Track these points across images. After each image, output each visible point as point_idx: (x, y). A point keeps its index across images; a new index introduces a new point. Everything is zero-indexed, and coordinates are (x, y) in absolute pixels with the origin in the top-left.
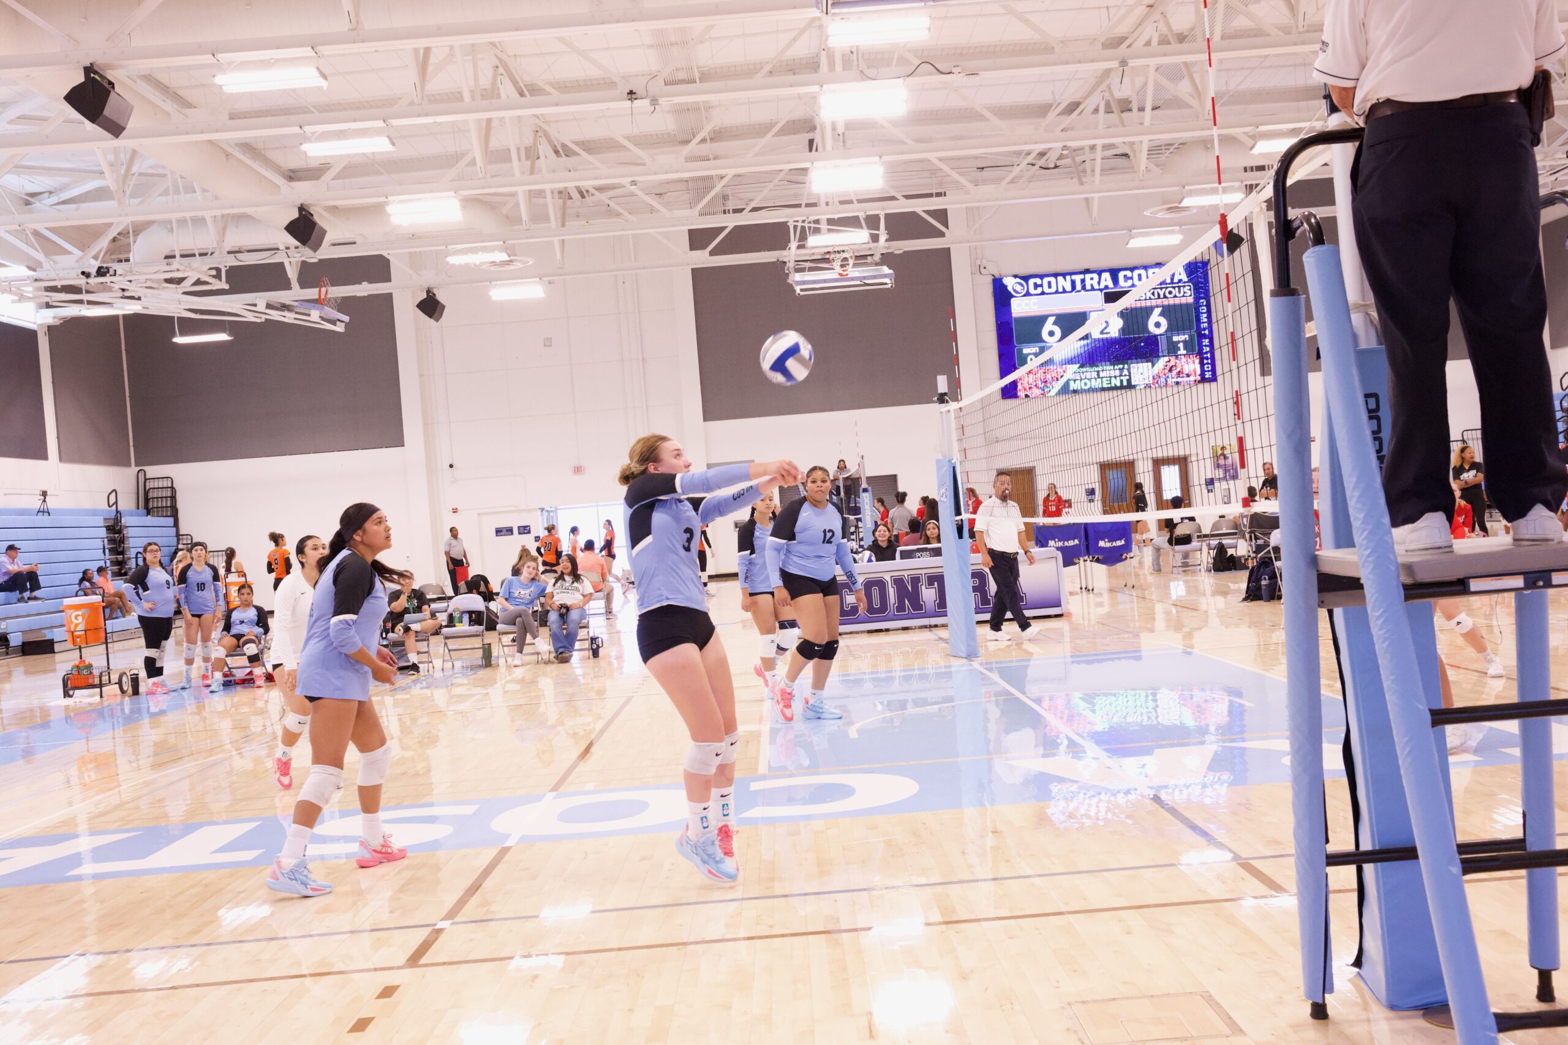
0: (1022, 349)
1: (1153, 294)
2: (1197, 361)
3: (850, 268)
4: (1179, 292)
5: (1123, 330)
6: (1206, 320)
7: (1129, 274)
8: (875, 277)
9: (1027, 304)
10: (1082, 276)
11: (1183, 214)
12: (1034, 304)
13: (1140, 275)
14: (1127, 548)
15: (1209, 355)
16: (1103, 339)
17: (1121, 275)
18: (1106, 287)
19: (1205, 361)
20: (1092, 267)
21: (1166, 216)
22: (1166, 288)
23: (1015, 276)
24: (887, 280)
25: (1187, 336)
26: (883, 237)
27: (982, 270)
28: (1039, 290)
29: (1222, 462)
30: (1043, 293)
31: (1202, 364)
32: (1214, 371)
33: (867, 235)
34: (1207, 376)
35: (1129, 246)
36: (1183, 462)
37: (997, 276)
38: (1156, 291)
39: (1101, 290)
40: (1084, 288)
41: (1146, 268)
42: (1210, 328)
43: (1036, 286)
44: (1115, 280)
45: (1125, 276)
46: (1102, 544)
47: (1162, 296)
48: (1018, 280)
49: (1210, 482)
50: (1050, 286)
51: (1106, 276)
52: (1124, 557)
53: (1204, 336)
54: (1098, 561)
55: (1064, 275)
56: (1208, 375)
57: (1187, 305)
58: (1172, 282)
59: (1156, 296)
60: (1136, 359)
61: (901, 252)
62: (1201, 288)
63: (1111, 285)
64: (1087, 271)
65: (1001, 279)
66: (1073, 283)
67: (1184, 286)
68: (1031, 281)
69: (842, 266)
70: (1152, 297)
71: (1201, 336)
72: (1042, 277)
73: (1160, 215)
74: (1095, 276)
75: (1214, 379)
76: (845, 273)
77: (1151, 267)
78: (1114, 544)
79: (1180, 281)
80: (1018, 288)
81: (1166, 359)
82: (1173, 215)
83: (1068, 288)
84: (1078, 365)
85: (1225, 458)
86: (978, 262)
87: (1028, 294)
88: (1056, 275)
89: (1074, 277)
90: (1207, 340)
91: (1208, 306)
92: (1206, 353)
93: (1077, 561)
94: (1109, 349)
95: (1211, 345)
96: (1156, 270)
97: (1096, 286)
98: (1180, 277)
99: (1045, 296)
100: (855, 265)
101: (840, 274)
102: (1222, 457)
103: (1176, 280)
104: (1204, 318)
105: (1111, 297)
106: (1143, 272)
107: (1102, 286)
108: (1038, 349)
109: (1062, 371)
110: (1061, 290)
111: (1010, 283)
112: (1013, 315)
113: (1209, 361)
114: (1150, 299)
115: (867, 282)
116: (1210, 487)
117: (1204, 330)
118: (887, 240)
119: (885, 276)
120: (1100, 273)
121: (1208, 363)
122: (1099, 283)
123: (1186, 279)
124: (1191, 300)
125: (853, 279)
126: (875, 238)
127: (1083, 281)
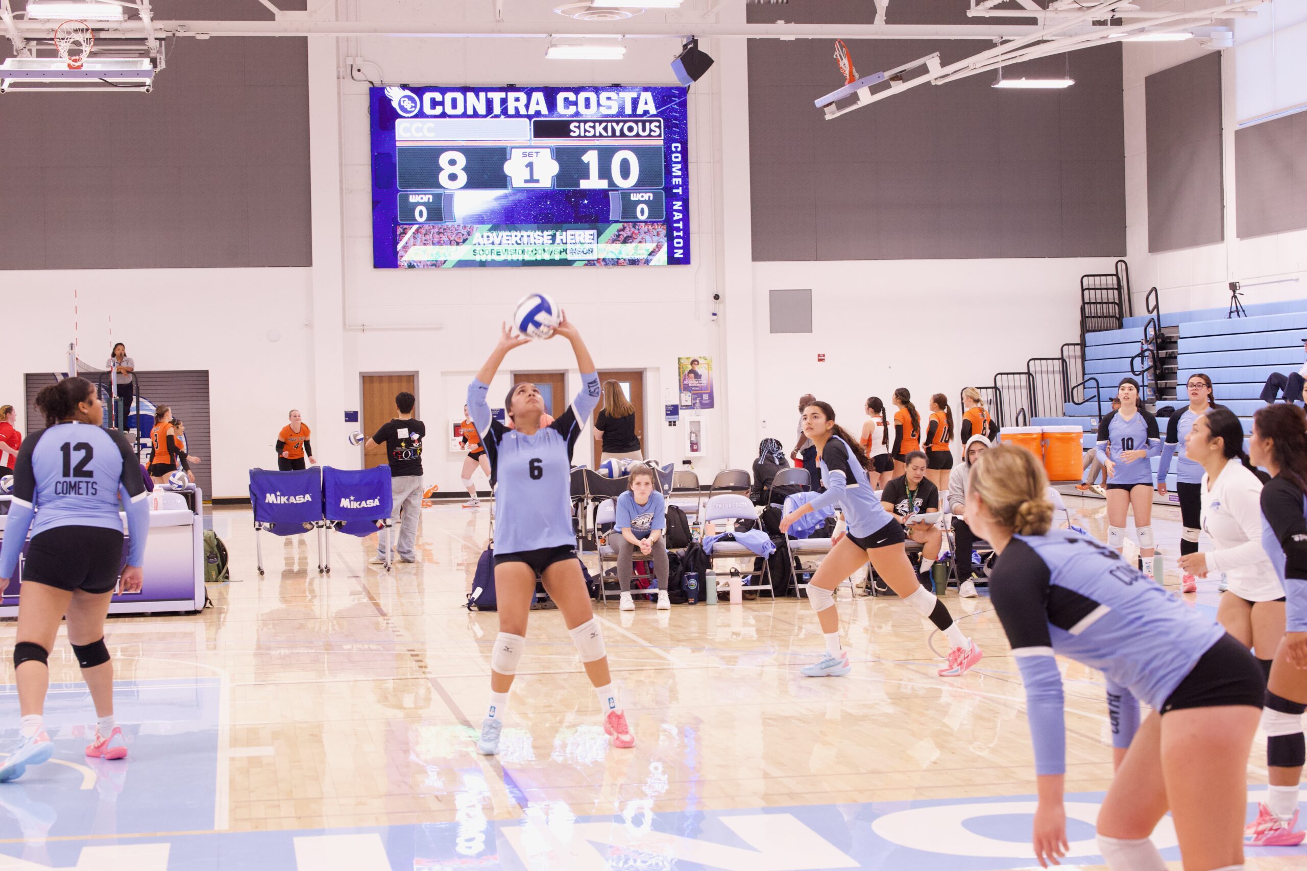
0: (407, 196)
1: (605, 129)
2: (663, 230)
3: (84, 57)
4: (644, 130)
5: (559, 178)
6: (679, 173)
7: (571, 96)
8: (121, 74)
9: (419, 130)
10: (503, 95)
11: (609, 18)
12: (429, 130)
13: (587, 100)
14: (384, 510)
15: (681, 225)
16: (528, 191)
17: (561, 97)
18: (538, 113)
19: (675, 234)
20: (518, 81)
21: (587, 18)
22: (625, 122)
23: (404, 87)
24: (148, 81)
25: (651, 195)
26: (146, 14)
27: (355, 73)
28: (438, 110)
29: (692, 382)
30: (444, 115)
31: (670, 239)
32: (686, 248)
33: (120, 10)
34: (676, 256)
35: (549, 57)
36: (637, 377)
37: (377, 84)
38: (609, 124)
39: (529, 117)
40: (505, 112)
41: (597, 90)
42: (685, 185)
43: (434, 103)
44: (551, 104)
45: (566, 99)
46: (345, 503)
47: (618, 133)
48: (408, 92)
49: (673, 411)
50: (454, 106)
51: (538, 96)
52: (378, 525)
53: (676, 197)
54: (339, 527)
55: (476, 91)
56: (679, 254)
57: (656, 149)
58: (634, 114)
59: (610, 133)
60: (575, 222)
61: (206, 37)
62: (676, 126)
63: (545, 111)
64: (511, 88)
65: (382, 89)
66: (489, 103)
67: (651, 122)
68: (427, 97)
69: (72, 53)
70: (604, 134)
71: (671, 197)
72: (443, 91)
73: (576, 16)
74: (523, 96)
75: (686, 260)
76: (77, 64)
77: (604, 89)
78: (364, 504)
79: (646, 112)
80: (408, 104)
81: (620, 226)
82: (595, 18)
83: (482, 110)
84: (490, 226)
85: (697, 376)
86: (350, 61)
87: (421, 115)
88: (464, 90)
89: (491, 95)
90: (680, 203)
91: (684, 152)
92: (678, 221)
93: (308, 526)
94: (537, 204)
95: (685, 210)
96: (613, 95)
97: (523, 111)
98: (646, 108)
99: (447, 119)
100: (92, 54)
101: (69, 65)
102: (692, 375)
103: (640, 111)
104: (676, 170)
105: (543, 129)
106: (592, 96)
107: (531, 112)
108: (431, 197)
109: (465, 233)
110: (470, 112)
111: (396, 95)
112: (398, 144)
113: (681, 234)
114: (601, 136)
115: (110, 80)
116: (672, 418)
117: (677, 187)
118: (152, 20)
119: (138, 74)
120: (529, 92)
121: (678, 237)
122: (527, 106)
123: (653, 111)
124: (660, 142)
125: (87, 74)
126: (133, 15)
127: (504, 101)
